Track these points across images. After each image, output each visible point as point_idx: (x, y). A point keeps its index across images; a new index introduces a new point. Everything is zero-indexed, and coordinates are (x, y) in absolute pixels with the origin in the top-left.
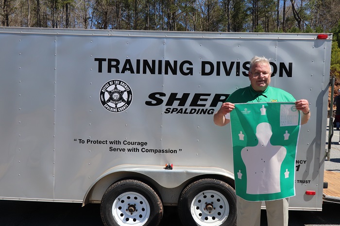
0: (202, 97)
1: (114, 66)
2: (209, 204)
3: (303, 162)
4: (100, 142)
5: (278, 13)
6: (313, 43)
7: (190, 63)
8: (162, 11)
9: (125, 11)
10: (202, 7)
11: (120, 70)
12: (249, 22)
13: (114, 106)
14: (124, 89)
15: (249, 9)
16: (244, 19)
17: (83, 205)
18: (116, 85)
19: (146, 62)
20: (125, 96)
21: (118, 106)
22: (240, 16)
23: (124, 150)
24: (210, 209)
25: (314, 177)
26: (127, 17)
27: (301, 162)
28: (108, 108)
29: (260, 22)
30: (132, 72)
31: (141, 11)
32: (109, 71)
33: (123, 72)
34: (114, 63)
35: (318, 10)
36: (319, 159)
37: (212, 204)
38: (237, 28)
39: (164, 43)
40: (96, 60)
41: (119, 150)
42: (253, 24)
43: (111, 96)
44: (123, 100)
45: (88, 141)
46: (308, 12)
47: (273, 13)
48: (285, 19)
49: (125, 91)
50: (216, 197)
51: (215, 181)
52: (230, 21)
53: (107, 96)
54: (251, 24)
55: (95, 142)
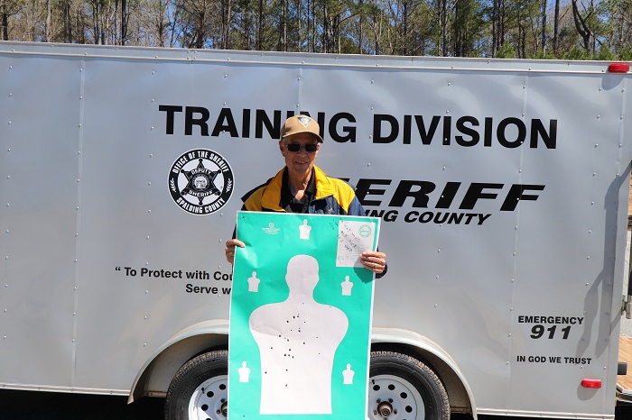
0: (373, 187)
1: (197, 122)
2: (385, 403)
3: (577, 321)
4: (168, 274)
5: (545, 19)
6: (600, 80)
7: (351, 119)
8: (314, 14)
9: (239, 11)
10: (393, 6)
11: (211, 130)
12: (486, 37)
13: (197, 202)
14: (217, 169)
15: (487, 10)
16: (475, 30)
17: (131, 400)
18: (201, 161)
19: (261, 115)
20: (219, 182)
21: (205, 202)
22: (469, 24)
23: (215, 290)
24: (387, 413)
25: (599, 352)
26: (244, 24)
27: (573, 321)
28: (184, 206)
29: (507, 37)
30: (234, 134)
31: (271, 13)
32: (188, 131)
33: (216, 133)
34: (197, 116)
35: (625, 13)
36: (608, 314)
37: (389, 403)
38: (462, 48)
39: (298, 77)
40: (162, 108)
41: (204, 290)
42: (494, 40)
43: (191, 181)
44: (215, 191)
45: (144, 271)
46: (604, 19)
47: (534, 20)
48: (559, 32)
49: (219, 172)
50: (399, 390)
51: (398, 356)
52: (448, 35)
53: (183, 182)
54: (491, 41)
55: (158, 274)
